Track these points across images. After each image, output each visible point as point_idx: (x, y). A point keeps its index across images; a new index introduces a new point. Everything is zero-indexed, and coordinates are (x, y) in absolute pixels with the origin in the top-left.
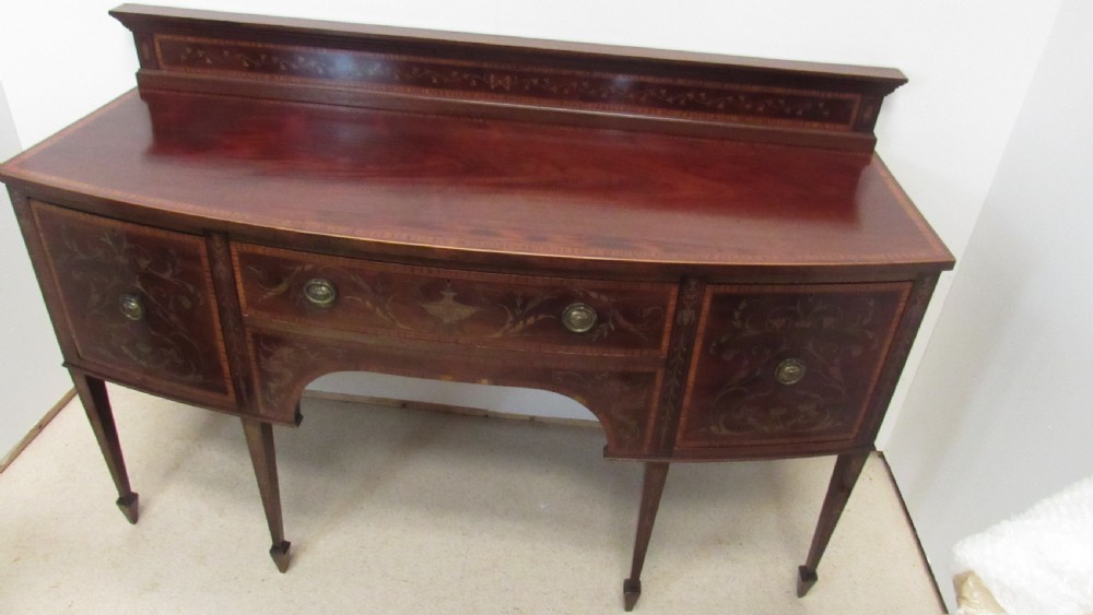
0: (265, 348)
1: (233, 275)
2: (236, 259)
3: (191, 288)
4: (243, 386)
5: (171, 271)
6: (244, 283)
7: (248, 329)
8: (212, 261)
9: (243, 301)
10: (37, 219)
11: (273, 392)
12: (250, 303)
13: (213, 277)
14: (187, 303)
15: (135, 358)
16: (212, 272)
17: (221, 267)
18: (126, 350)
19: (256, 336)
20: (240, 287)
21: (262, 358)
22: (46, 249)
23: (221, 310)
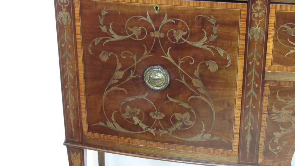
0: (280, 99)
1: (267, 34)
2: (272, 20)
3: (221, 52)
4: (249, 138)
5: (205, 38)
6: (275, 41)
7: (267, 84)
8: (250, 23)
9: (269, 57)
10: (77, 10)
11: (276, 141)
12: (277, 60)
13: (246, 40)
14: (213, 67)
15: (144, 127)
16: (246, 35)
17: (257, 29)
18: (136, 120)
19: (273, 90)
20: (270, 44)
21: (274, 110)
22: (79, 37)
23: (247, 68)
